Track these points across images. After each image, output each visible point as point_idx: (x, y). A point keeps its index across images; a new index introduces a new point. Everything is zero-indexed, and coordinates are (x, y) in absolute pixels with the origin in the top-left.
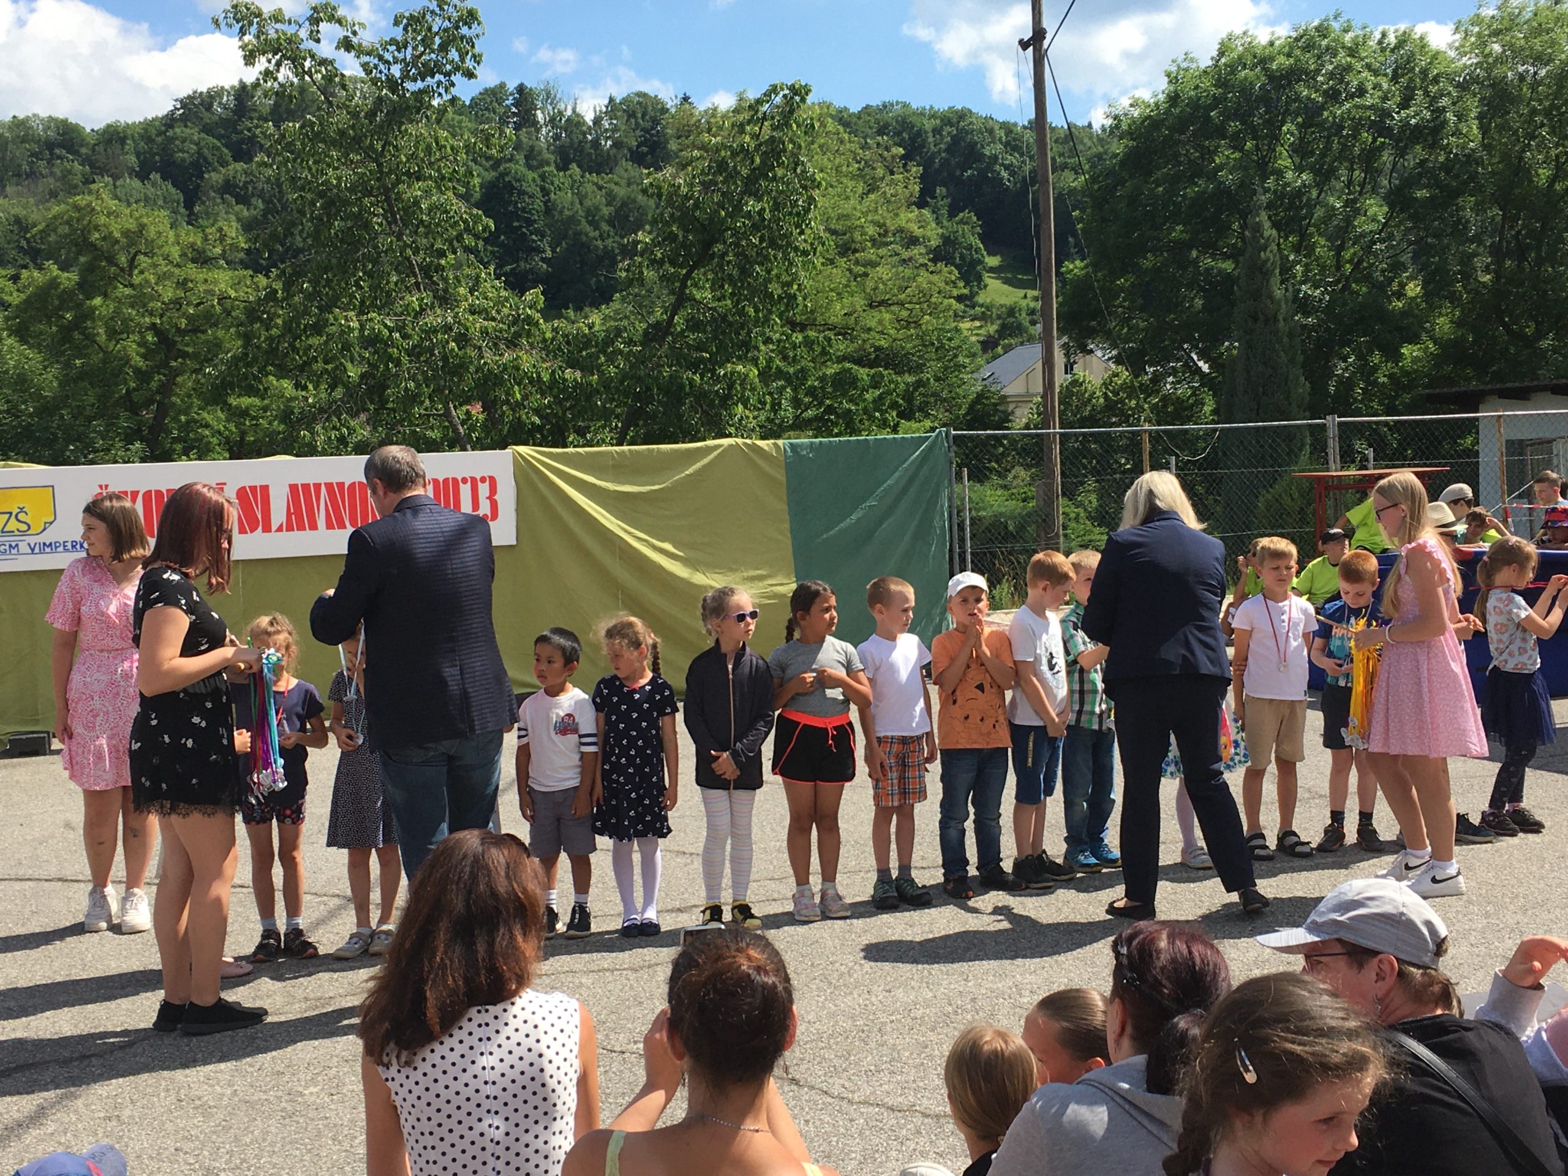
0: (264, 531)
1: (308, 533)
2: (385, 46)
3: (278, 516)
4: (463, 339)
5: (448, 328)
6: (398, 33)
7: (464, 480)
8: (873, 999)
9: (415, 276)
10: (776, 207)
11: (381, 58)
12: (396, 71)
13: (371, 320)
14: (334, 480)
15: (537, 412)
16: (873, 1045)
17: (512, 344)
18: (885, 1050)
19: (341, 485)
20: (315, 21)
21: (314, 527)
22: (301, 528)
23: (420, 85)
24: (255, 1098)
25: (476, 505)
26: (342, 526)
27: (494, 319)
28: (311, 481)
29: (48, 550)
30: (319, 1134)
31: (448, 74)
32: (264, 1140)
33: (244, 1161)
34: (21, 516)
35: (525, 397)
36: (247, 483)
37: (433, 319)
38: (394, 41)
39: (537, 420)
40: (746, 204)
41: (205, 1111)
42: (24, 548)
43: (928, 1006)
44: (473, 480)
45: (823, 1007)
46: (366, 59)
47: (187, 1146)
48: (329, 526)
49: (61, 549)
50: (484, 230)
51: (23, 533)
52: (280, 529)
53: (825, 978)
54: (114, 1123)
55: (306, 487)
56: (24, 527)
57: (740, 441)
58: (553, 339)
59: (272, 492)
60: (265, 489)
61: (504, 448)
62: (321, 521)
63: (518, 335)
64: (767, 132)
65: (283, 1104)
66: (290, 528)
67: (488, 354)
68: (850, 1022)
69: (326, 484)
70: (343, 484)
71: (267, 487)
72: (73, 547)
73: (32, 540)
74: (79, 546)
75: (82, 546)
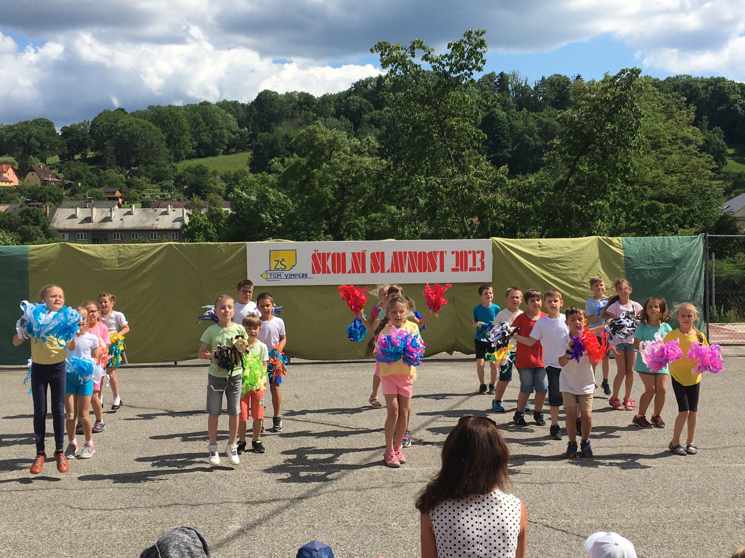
0: (381, 272)
1: (400, 274)
2: (443, 58)
4: (471, 188)
5: (465, 183)
6: (449, 51)
7: (470, 252)
8: (660, 511)
9: (451, 159)
10: (621, 126)
11: (440, 63)
12: (447, 69)
13: (431, 179)
14: (412, 251)
15: (504, 222)
16: (659, 533)
17: (493, 190)
18: (666, 537)
20: (413, 48)
21: (403, 271)
22: (397, 271)
23: (458, 75)
24: (370, 524)
25: (474, 264)
26: (415, 271)
27: (485, 179)
28: (403, 250)
29: (292, 277)
30: (397, 544)
31: (470, 70)
32: (374, 544)
33: (365, 552)
34: (283, 263)
35: (498, 215)
36: (375, 251)
37: (458, 179)
38: (446, 55)
39: (503, 225)
40: (607, 126)
41: (349, 528)
42: (283, 276)
43: (688, 517)
44: (474, 252)
45: (634, 512)
46: (435, 64)
47: (341, 543)
48: (410, 271)
49: (298, 277)
50: (482, 139)
51: (283, 270)
52: (388, 271)
53: (635, 497)
54: (311, 529)
55: (400, 253)
56: (283, 267)
57: (600, 237)
58: (512, 188)
59: (386, 255)
60: (383, 254)
61: (489, 238)
62: (406, 269)
63: (496, 186)
64: (618, 92)
65: (382, 529)
66: (392, 271)
67: (482, 195)
68: (648, 521)
69: (409, 252)
70: (416, 252)
71: (384, 253)
72: (303, 276)
73: (286, 273)
74: (305, 276)
75: (306, 276)
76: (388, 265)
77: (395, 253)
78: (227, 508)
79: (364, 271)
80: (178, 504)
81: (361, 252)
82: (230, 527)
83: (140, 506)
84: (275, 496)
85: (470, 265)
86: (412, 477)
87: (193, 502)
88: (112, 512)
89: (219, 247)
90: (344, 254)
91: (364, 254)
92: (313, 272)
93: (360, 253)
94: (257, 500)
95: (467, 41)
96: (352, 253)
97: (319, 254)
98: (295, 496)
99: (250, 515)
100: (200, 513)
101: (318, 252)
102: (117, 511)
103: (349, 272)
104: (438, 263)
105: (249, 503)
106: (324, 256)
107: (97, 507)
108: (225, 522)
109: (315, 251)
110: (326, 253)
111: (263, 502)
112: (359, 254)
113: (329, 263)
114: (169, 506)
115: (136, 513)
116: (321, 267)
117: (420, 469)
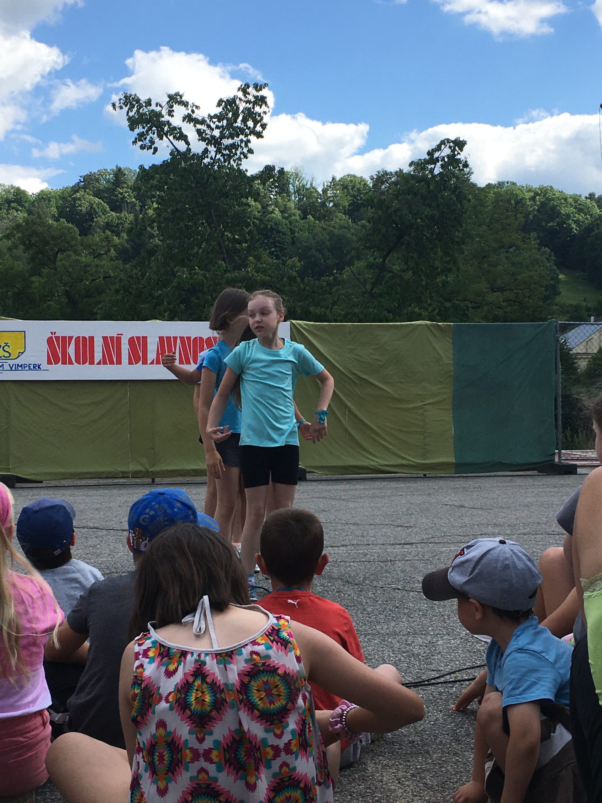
0: (143, 364)
2: (211, 117)
6: (219, 111)
11: (209, 126)
12: (217, 133)
14: (185, 335)
20: (171, 104)
26: (189, 363)
28: (172, 335)
29: (20, 368)
34: (6, 348)
36: (135, 334)
38: (215, 116)
42: (6, 367)
46: (200, 127)
49: (27, 368)
51: (7, 358)
52: (152, 363)
55: (169, 338)
56: (7, 355)
57: (427, 322)
64: (438, 169)
69: (180, 337)
70: (190, 337)
71: (146, 337)
72: (34, 367)
73: (11, 362)
74: (37, 367)
75: (39, 367)
76: (152, 355)
77: (161, 338)
79: (119, 362)
81: (115, 335)
90: (92, 339)
91: (119, 339)
92: (49, 362)
93: (114, 337)
95: (243, 98)
96: (103, 337)
97: (57, 338)
101: (56, 335)
103: (99, 363)
106: (65, 341)
109: (52, 333)
110: (67, 335)
112: (112, 338)
113: (71, 350)
116: (60, 355)
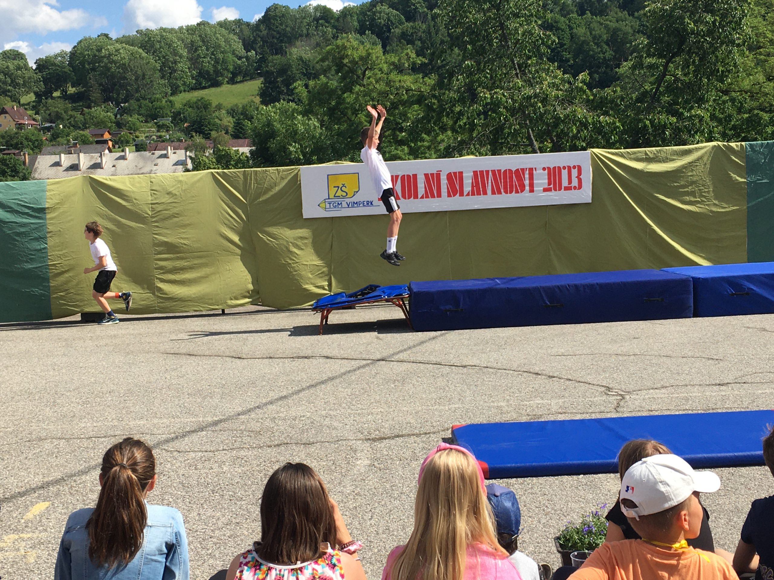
0: (460, 196)
1: (482, 197)
3: (467, 188)
4: (545, 101)
5: (536, 96)
7: (564, 168)
9: (515, 69)
13: (496, 93)
17: (571, 103)
19: (499, 171)
21: (485, 193)
22: (478, 194)
25: (570, 182)
26: (500, 193)
27: (561, 90)
28: (484, 169)
29: (356, 205)
34: (343, 189)
36: (452, 170)
37: (529, 91)
42: (344, 204)
44: (569, 168)
48: (493, 193)
49: (361, 205)
50: (552, 44)
51: (344, 197)
52: (468, 195)
55: (482, 172)
56: (344, 194)
57: (720, 143)
58: (594, 100)
59: (464, 175)
60: (461, 173)
61: (586, 150)
62: (489, 191)
63: (574, 99)
66: (473, 194)
67: (558, 109)
69: (492, 170)
72: (367, 204)
73: (348, 200)
75: (371, 204)
77: (475, 173)
78: (346, 445)
79: (439, 195)
80: (287, 444)
81: (435, 172)
82: (358, 463)
83: (245, 446)
84: (396, 432)
85: (565, 183)
86: (549, 409)
87: (304, 441)
88: (216, 453)
89: (268, 173)
90: (415, 176)
91: (438, 175)
93: (434, 174)
94: (377, 437)
96: (425, 174)
98: (419, 431)
99: (376, 450)
100: (317, 451)
102: (221, 452)
103: (422, 197)
104: (527, 182)
105: (369, 439)
107: (196, 449)
108: (349, 458)
111: (386, 439)
112: (432, 175)
113: (398, 187)
114: (278, 445)
115: (242, 453)
117: (553, 402)
